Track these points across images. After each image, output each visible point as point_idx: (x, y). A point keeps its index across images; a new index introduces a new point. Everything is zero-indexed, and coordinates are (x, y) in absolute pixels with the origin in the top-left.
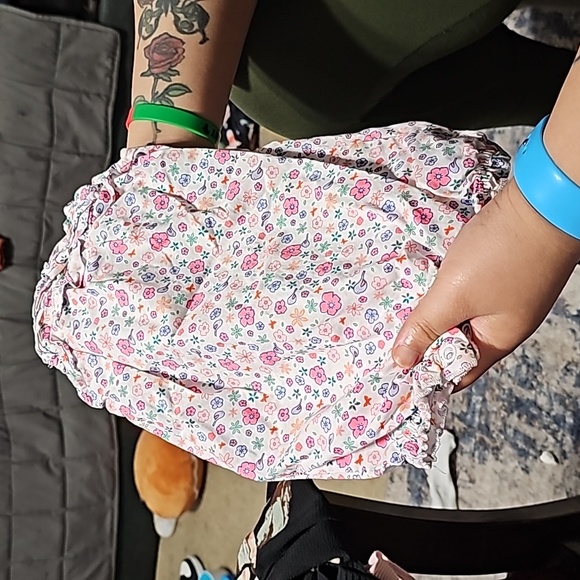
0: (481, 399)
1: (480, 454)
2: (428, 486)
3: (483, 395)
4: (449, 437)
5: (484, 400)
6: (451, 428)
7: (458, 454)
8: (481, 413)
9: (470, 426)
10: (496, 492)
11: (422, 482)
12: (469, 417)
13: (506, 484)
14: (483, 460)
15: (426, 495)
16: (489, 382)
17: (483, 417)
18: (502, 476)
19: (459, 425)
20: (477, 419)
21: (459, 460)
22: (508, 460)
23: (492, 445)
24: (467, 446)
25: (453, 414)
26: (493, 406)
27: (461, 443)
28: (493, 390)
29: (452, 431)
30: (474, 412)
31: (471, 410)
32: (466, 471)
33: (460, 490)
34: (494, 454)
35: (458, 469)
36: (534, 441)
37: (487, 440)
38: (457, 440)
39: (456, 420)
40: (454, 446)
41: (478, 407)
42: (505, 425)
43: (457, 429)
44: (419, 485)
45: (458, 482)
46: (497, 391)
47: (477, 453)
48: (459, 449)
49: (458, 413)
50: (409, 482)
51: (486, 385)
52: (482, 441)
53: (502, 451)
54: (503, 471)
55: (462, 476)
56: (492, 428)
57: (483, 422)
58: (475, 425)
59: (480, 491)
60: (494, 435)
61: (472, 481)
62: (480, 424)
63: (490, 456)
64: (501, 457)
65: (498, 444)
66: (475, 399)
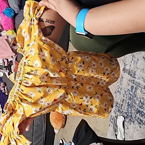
0: (130, 109)
1: (130, 122)
2: (118, 128)
3: (131, 109)
4: (123, 118)
5: (131, 110)
6: (123, 115)
7: (125, 122)
8: (130, 113)
9: (128, 116)
10: (133, 132)
11: (116, 127)
12: (128, 113)
13: (136, 130)
14: (131, 124)
15: (117, 130)
16: (133, 106)
17: (131, 114)
18: (135, 128)
19: (125, 115)
20: (129, 114)
21: (125, 123)
22: (136, 124)
23: (133, 121)
24: (127, 120)
25: (124, 112)
26: (133, 112)
27: (126, 119)
28: (133, 108)
29: (124, 116)
30: (129, 113)
31: (128, 112)
32: (127, 126)
33: (125, 130)
34: (133, 123)
35: (125, 125)
36: (142, 121)
37: (131, 119)
38: (125, 119)
39: (125, 114)
40: (124, 120)
41: (130, 111)
42: (136, 116)
43: (125, 116)
44: (116, 128)
45: (125, 128)
46: (134, 108)
47: (129, 122)
48: (125, 121)
49: (125, 112)
50: (113, 127)
51: (132, 106)
52: (130, 119)
53: (135, 122)
54: (135, 127)
55: (126, 127)
56: (133, 117)
57: (131, 115)
58: (129, 115)
59: (130, 131)
60: (133, 118)
61: (128, 128)
62: (130, 115)
63: (132, 123)
64: (135, 124)
65: (134, 121)
66: (129, 109)
